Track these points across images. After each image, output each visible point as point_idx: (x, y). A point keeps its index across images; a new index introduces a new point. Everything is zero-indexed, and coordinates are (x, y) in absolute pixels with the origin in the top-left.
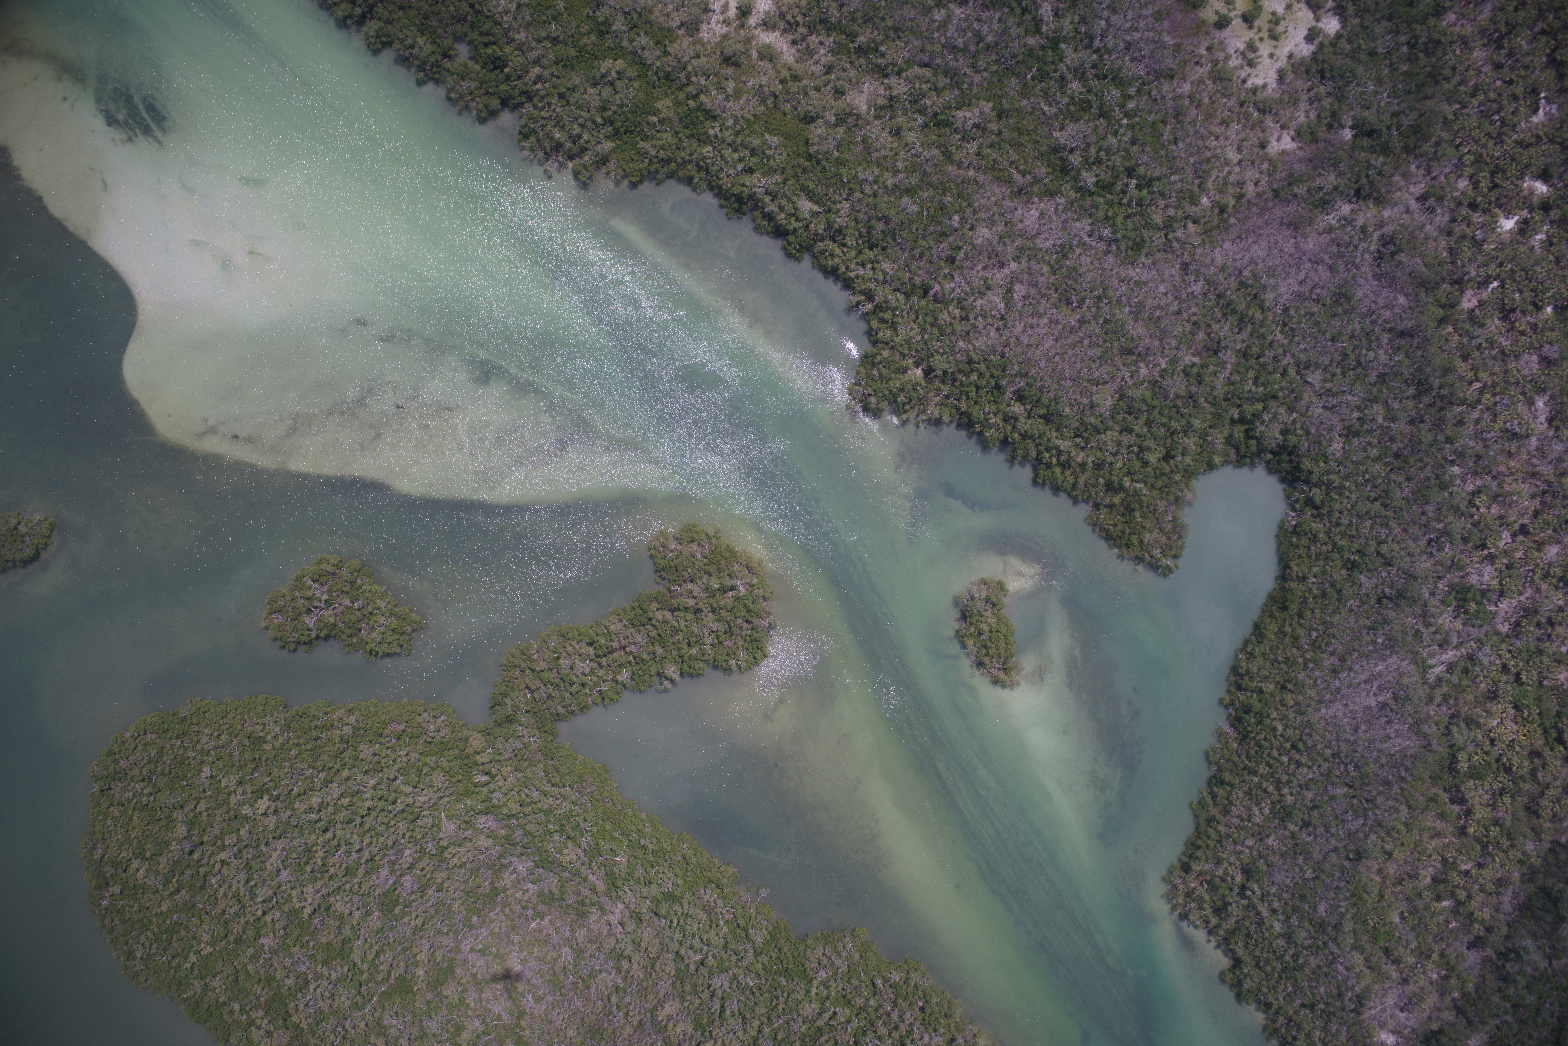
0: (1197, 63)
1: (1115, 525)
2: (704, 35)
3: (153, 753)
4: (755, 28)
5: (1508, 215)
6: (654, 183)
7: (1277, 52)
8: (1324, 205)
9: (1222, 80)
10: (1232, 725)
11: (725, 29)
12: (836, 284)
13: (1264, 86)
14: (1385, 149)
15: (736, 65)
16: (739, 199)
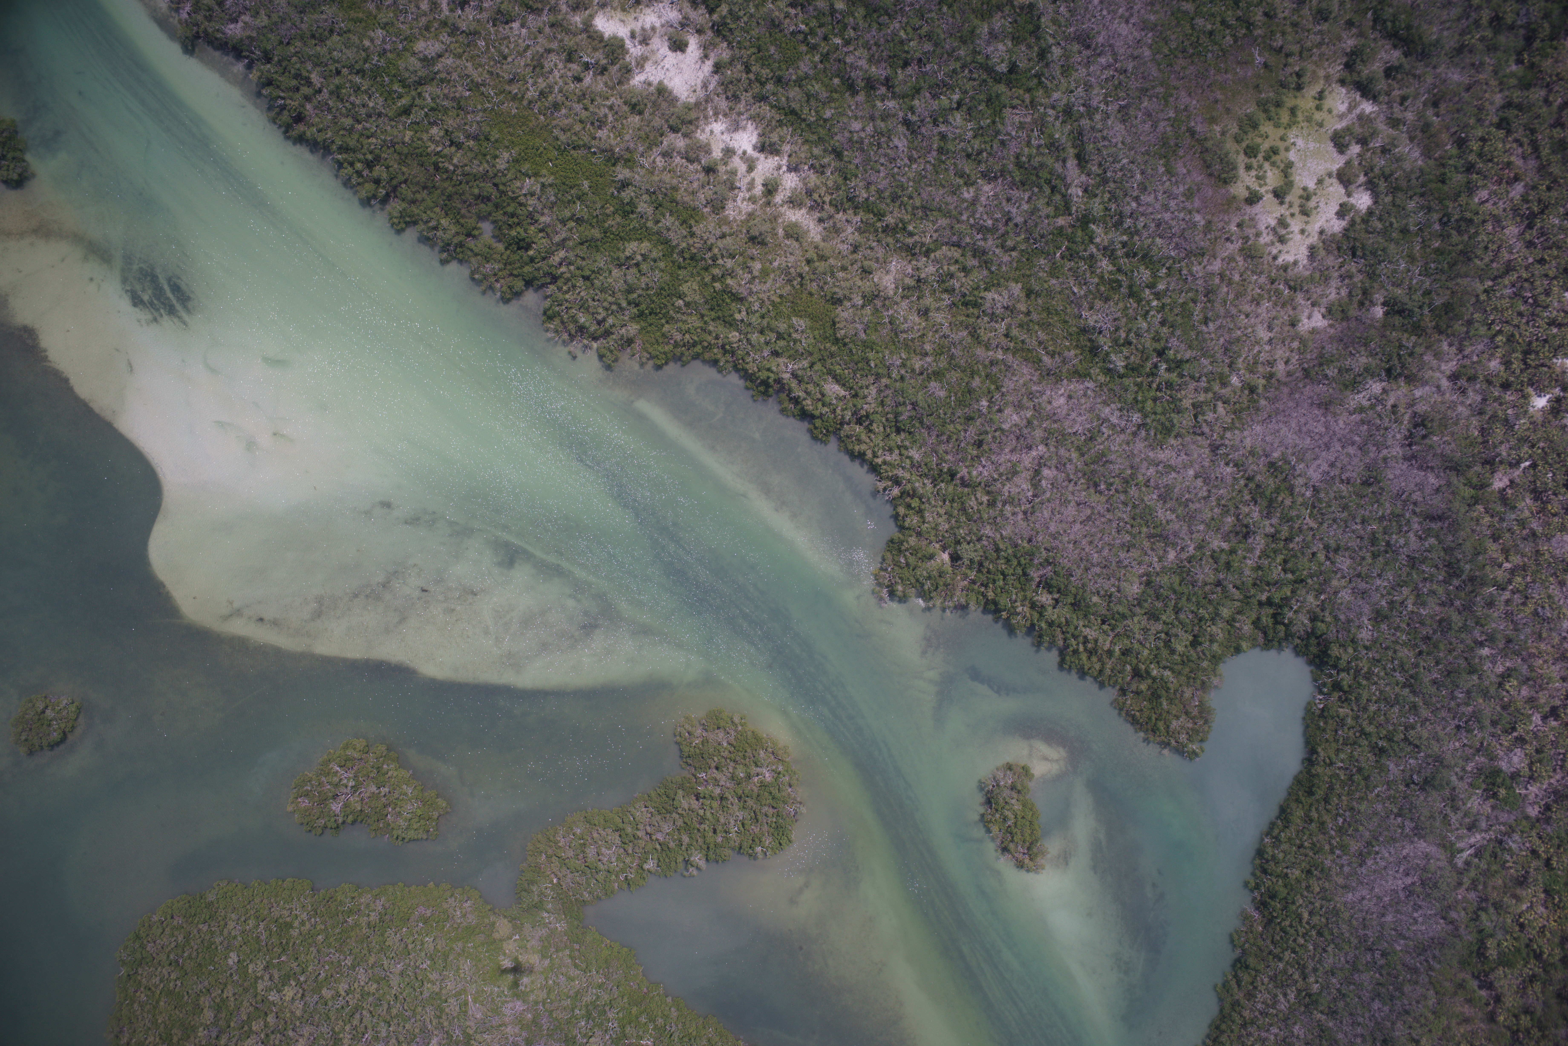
0: (1228, 239)
1: (1141, 710)
2: (730, 212)
3: (180, 938)
4: (782, 206)
5: (1540, 393)
6: (679, 363)
7: (1308, 228)
8: (1354, 384)
9: (1252, 257)
10: (1257, 908)
11: (751, 207)
12: (862, 466)
13: (1295, 263)
14: (1417, 329)
15: (763, 243)
16: (765, 383)
